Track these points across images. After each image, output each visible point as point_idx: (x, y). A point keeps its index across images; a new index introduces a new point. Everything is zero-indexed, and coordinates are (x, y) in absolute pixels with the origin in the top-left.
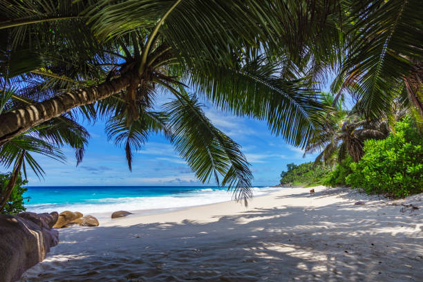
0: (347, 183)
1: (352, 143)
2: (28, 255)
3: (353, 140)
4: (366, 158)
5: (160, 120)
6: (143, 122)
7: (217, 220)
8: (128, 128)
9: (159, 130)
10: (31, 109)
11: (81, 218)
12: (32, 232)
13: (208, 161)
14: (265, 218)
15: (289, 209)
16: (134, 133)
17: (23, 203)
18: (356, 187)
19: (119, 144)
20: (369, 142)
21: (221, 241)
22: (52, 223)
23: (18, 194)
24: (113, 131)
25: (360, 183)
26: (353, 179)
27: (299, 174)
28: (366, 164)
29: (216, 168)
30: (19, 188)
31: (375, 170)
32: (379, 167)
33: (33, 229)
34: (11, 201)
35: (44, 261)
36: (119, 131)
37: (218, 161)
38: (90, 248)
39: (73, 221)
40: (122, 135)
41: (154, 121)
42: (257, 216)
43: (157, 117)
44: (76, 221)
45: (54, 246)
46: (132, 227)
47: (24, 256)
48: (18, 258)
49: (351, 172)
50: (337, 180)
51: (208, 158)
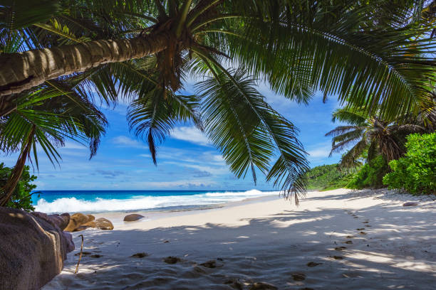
0: (384, 184)
1: (384, 141)
2: (43, 264)
3: (386, 137)
4: (410, 154)
5: (189, 106)
6: (170, 107)
7: (246, 223)
8: (150, 117)
9: (187, 118)
10: (45, 53)
11: (94, 221)
12: (46, 233)
13: (245, 153)
14: (304, 221)
15: (325, 212)
16: (158, 122)
17: (32, 202)
18: (395, 187)
19: (140, 135)
20: (412, 137)
21: (276, 247)
22: (64, 226)
23: (26, 191)
24: (134, 120)
25: (402, 183)
26: (392, 178)
27: (312, 178)
28: (411, 161)
29: (254, 161)
30: (28, 185)
31: (426, 166)
32: (431, 164)
33: (48, 230)
34: (17, 199)
35: (63, 272)
36: (141, 120)
37: (257, 154)
38: (114, 255)
39: (85, 225)
40: (143, 125)
41: (182, 107)
42: (293, 218)
43: (185, 102)
44: (89, 223)
45: (70, 252)
46: (151, 231)
47: (38, 268)
48: (30, 272)
49: (390, 171)
50: (365, 182)
51: (245, 150)
